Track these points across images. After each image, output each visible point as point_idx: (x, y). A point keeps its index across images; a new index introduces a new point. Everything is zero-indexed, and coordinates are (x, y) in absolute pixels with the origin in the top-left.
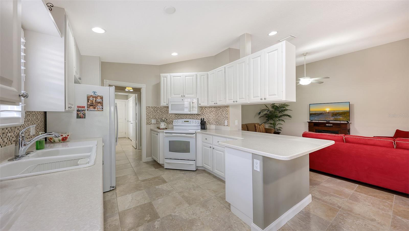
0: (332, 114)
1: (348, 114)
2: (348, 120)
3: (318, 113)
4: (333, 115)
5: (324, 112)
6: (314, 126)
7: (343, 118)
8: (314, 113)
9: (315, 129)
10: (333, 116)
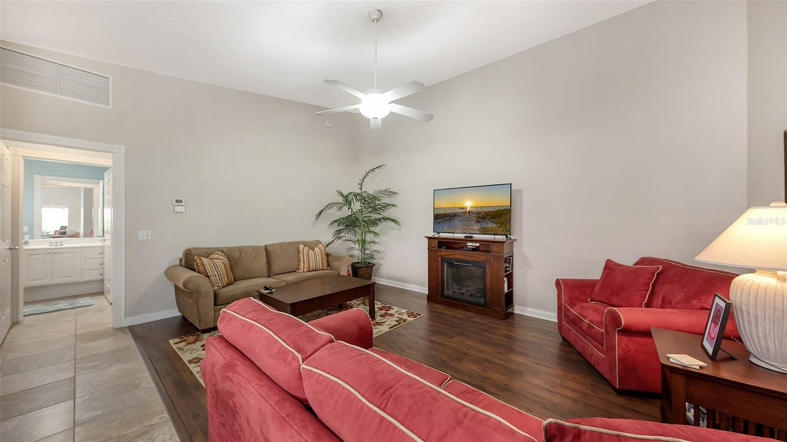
0: (476, 216)
1: (507, 217)
2: (507, 231)
3: (449, 214)
4: (479, 218)
5: (460, 211)
6: (440, 247)
7: (498, 227)
8: (442, 214)
9: (440, 256)
10: (478, 222)
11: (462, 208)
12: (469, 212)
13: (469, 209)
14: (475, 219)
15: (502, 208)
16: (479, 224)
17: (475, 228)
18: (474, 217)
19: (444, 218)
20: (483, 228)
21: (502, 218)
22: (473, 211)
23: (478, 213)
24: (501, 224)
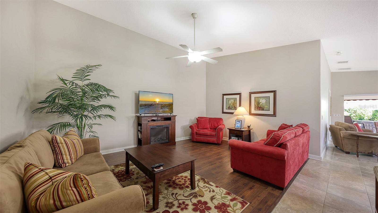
9: (149, 126)
11: (155, 102)
12: (158, 104)
13: (157, 103)
14: (160, 107)
15: (170, 103)
16: (162, 109)
17: (161, 111)
18: (160, 106)
19: (145, 106)
20: (163, 111)
21: (170, 107)
22: (160, 103)
23: (162, 105)
24: (170, 109)
